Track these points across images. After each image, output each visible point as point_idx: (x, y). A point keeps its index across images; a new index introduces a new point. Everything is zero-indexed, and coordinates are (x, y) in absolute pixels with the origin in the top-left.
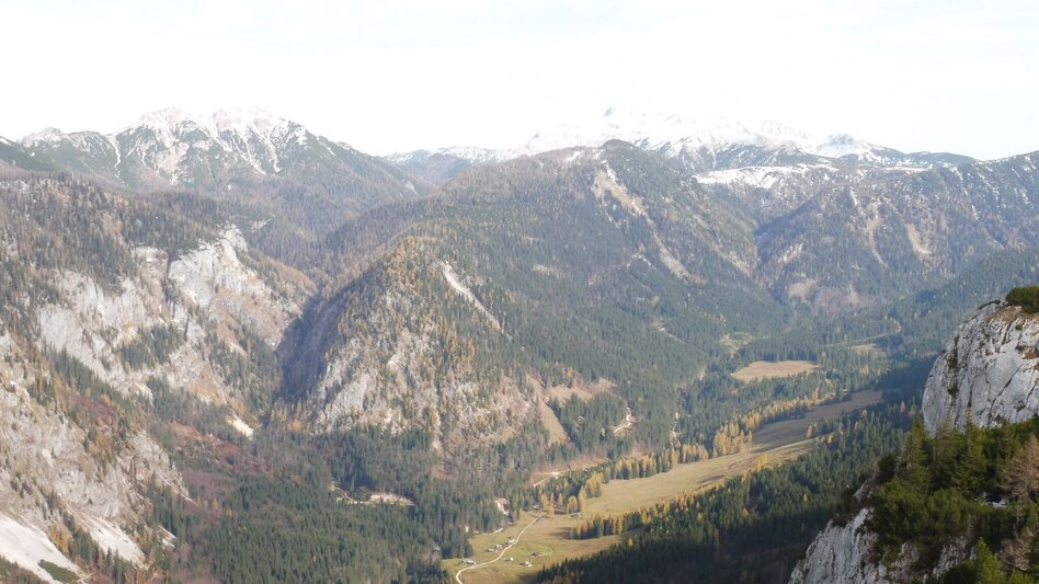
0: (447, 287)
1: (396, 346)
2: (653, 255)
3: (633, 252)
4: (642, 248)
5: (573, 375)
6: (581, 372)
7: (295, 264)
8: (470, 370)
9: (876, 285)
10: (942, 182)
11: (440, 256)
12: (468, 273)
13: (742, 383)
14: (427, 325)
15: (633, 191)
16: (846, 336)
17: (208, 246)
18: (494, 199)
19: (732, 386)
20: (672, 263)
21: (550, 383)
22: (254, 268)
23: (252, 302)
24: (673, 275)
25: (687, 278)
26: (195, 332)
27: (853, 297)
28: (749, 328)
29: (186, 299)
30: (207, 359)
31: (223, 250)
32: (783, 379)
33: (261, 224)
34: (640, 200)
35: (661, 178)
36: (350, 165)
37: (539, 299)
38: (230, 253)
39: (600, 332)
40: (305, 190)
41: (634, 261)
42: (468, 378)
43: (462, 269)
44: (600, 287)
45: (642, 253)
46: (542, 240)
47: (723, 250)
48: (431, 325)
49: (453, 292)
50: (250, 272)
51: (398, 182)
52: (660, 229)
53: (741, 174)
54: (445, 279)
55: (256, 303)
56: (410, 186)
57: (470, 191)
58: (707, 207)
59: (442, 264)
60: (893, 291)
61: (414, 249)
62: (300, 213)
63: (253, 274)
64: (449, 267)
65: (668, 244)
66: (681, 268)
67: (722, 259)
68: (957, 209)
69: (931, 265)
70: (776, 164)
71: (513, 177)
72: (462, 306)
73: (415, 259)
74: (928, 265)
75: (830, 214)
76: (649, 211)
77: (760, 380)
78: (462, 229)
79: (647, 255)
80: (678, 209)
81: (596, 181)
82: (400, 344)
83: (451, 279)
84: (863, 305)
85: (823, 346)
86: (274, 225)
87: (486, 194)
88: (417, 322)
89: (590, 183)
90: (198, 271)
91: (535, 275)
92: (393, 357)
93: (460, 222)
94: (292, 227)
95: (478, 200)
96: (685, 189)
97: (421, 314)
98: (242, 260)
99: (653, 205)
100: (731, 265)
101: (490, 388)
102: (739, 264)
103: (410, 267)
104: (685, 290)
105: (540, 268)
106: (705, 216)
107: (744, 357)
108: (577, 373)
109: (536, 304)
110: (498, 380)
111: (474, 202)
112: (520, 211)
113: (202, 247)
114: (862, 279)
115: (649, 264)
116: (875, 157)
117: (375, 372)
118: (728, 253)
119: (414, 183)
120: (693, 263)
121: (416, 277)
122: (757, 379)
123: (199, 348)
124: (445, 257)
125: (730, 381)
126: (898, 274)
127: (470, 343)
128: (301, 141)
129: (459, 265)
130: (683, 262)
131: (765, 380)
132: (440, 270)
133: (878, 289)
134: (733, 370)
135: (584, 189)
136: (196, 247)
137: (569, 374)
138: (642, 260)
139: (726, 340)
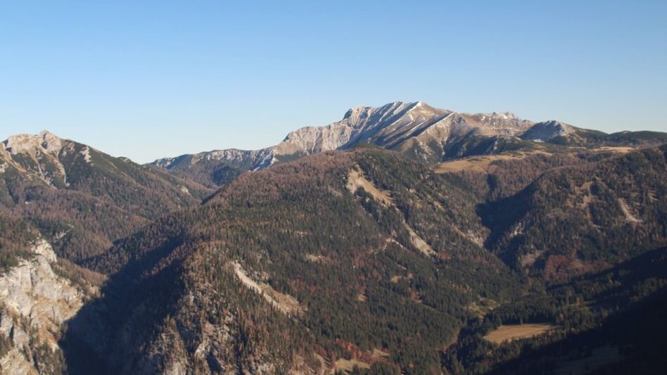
0: (240, 284)
1: (202, 337)
2: (404, 239)
3: (388, 237)
4: (394, 233)
5: (352, 348)
6: (358, 344)
7: (97, 268)
8: (266, 352)
9: (596, 251)
10: (646, 161)
11: (231, 257)
12: (255, 269)
13: (495, 345)
14: (227, 317)
15: (381, 186)
16: (578, 299)
17: (26, 262)
18: (265, 201)
19: (486, 348)
20: (420, 244)
21: (334, 357)
22: (66, 276)
23: (67, 307)
24: (423, 255)
25: (434, 256)
26: (21, 338)
27: (578, 264)
28: (492, 295)
29: (10, 309)
30: (32, 360)
31: (39, 265)
32: (528, 339)
33: (62, 235)
34: (388, 192)
35: (404, 173)
36: (132, 176)
37: (315, 284)
38: (45, 266)
39: (368, 309)
40: (96, 202)
41: (389, 244)
42: (266, 359)
43: (249, 265)
44: (363, 270)
45: (394, 237)
46: (311, 233)
47: (461, 229)
48: (230, 316)
49: (245, 287)
50: (63, 280)
51: (174, 188)
52: (407, 217)
53: (469, 164)
54: (237, 276)
55: (70, 307)
56: (185, 190)
57: (244, 195)
58: (444, 194)
59: (233, 263)
60: (612, 256)
61: (209, 253)
62: (93, 221)
63: (67, 282)
64: (239, 265)
65: (415, 228)
66: (428, 247)
67: (462, 237)
68: (662, 183)
69: (644, 231)
70: (498, 152)
71: (280, 181)
72: (254, 298)
73: (210, 262)
74: (641, 231)
75: (550, 194)
76: (397, 201)
77: (510, 341)
78: (243, 230)
79: (399, 239)
80: (421, 198)
81: (350, 180)
82: (205, 335)
83: (241, 275)
84: (587, 270)
85: (559, 308)
86: (74, 234)
87: (258, 197)
88: (218, 315)
89: (345, 182)
90: (20, 285)
91: (308, 263)
92: (200, 346)
93: (241, 224)
94: (89, 235)
95: (252, 203)
96: (424, 181)
97: (221, 308)
98: (56, 271)
99: (399, 196)
100: (471, 243)
101: (285, 366)
102: (476, 241)
103: (207, 269)
104: (434, 266)
105: (313, 258)
106: (443, 202)
107: (493, 320)
108: (356, 347)
109: (313, 289)
110: (291, 358)
111: (249, 205)
112: (289, 210)
113: (20, 264)
114: (584, 247)
115: (402, 246)
116: (581, 139)
117: (185, 361)
118: (467, 232)
119: (187, 187)
120: (438, 242)
121: (214, 277)
122: (507, 340)
123: (24, 352)
124: (234, 257)
125: (484, 343)
126: (616, 241)
127: (265, 329)
128: (87, 158)
129: (247, 262)
130: (429, 243)
131: (514, 342)
132: (232, 268)
133: (599, 255)
134: (484, 333)
135: (340, 188)
136: (16, 264)
137: (349, 349)
138: (395, 243)
139: (474, 307)
